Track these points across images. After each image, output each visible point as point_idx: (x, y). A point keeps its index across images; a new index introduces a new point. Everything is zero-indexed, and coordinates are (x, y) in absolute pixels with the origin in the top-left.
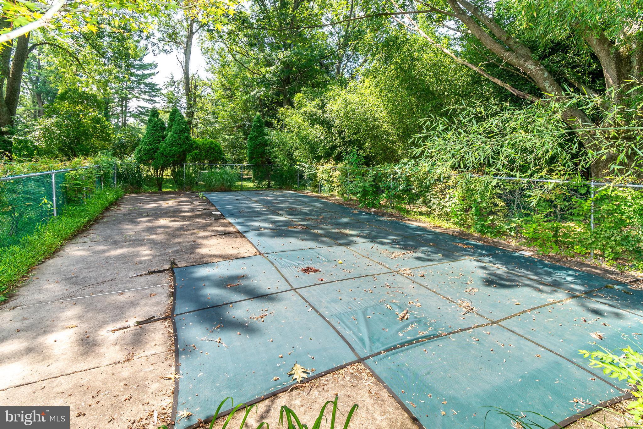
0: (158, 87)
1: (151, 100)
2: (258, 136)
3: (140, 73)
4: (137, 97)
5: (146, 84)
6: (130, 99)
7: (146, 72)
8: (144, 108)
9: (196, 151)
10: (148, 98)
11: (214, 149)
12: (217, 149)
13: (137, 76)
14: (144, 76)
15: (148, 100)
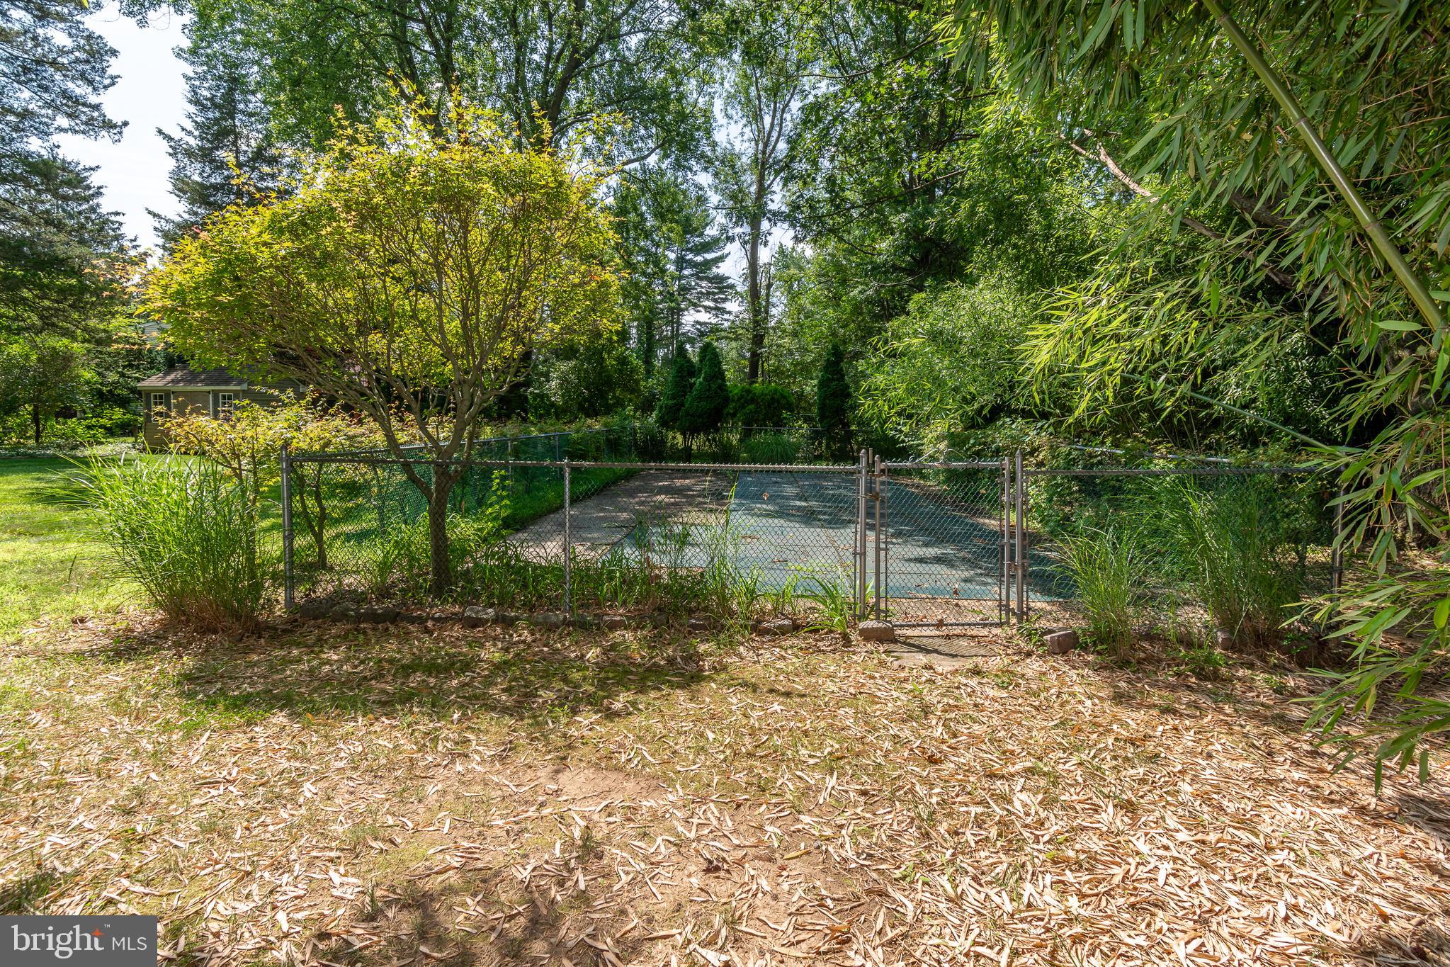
0: (730, 281)
1: (717, 309)
2: (833, 379)
3: (699, 259)
4: (695, 305)
5: (709, 280)
6: (683, 310)
7: (709, 256)
8: (705, 324)
9: (752, 407)
10: (711, 304)
11: (778, 402)
12: (784, 402)
13: (696, 265)
14: (708, 264)
15: (712, 309)
